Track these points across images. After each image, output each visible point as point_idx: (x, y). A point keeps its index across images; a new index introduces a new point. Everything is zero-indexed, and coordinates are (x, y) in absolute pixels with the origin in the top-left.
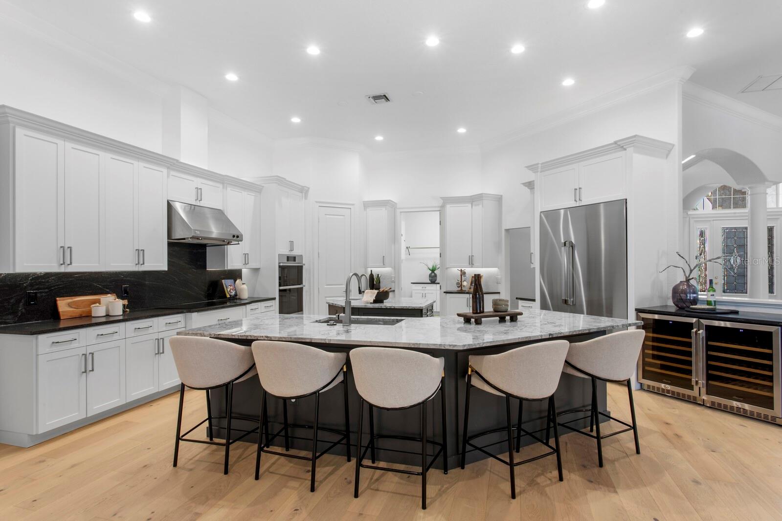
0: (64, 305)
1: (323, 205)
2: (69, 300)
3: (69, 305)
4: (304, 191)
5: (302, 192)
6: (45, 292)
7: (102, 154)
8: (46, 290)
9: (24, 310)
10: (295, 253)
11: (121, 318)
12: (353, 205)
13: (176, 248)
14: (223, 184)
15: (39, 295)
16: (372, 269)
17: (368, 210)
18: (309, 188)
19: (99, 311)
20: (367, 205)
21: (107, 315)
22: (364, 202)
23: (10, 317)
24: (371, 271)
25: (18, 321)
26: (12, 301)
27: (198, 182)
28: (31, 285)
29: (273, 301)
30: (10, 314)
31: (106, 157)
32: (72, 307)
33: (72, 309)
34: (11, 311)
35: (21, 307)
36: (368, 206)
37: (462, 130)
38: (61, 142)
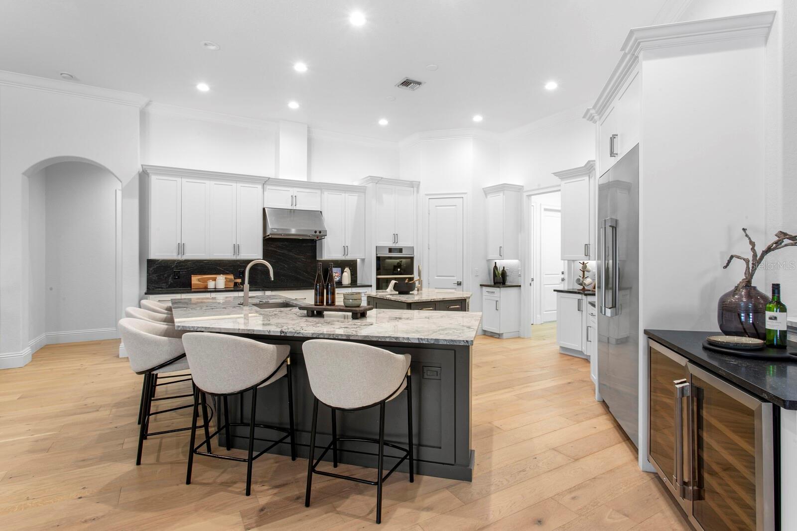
0: (195, 280)
1: (432, 197)
2: (199, 277)
3: (199, 280)
4: (414, 185)
5: (413, 187)
6: (185, 271)
7: (207, 182)
8: (186, 270)
9: (172, 281)
10: (399, 245)
11: (232, 289)
12: (466, 193)
13: (286, 243)
14: (321, 189)
15: (181, 273)
16: (496, 261)
17: (488, 196)
18: (420, 182)
19: (211, 285)
20: (487, 192)
21: (215, 288)
22: (483, 189)
23: (164, 284)
24: (495, 263)
25: (169, 287)
26: (166, 275)
27: (293, 191)
28: (176, 267)
29: (370, 288)
30: (164, 283)
31: (210, 184)
32: (200, 281)
33: (200, 283)
34: (164, 281)
35: (170, 280)
36: (490, 193)
37: (551, 86)
38: (179, 180)
